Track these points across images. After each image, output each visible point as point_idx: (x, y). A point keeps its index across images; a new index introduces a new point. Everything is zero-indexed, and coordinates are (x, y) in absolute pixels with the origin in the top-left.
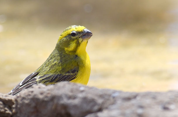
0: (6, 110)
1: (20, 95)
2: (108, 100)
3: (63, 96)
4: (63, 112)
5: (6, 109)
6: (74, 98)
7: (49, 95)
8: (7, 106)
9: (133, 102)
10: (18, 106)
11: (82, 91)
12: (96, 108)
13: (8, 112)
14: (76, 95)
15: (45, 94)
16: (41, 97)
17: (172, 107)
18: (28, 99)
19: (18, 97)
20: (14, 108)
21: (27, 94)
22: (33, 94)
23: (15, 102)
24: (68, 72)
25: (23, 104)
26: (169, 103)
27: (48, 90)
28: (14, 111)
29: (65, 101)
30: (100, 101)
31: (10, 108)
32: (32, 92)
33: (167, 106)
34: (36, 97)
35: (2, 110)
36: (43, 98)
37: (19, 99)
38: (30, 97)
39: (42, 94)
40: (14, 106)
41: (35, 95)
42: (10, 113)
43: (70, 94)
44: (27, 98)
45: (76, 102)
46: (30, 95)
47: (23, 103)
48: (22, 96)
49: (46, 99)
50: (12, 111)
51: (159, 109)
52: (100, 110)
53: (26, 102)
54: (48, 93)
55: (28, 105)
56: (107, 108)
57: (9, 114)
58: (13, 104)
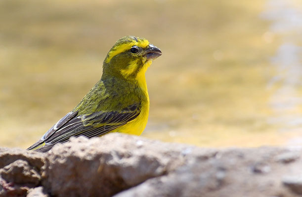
0: (33, 174)
1: (52, 153)
2: (176, 159)
3: (113, 154)
4: (113, 176)
5: (33, 171)
6: (129, 156)
7: (93, 153)
8: (34, 168)
9: (212, 161)
10: (50, 168)
11: (140, 147)
12: (159, 170)
13: (36, 175)
14: (130, 153)
15: (87, 151)
16: (81, 155)
17: (266, 169)
18: (64, 158)
19: (49, 155)
20: (43, 170)
21: (61, 151)
22: (70, 151)
23: (45, 162)
24: (126, 109)
25: (57, 165)
26: (262, 164)
27: (92, 145)
28: (43, 174)
29: (115, 160)
30: (164, 161)
31: (39, 171)
32: (69, 148)
33: (259, 168)
34: (75, 155)
35: (27, 173)
36: (85, 156)
37: (51, 158)
38: (66, 155)
39: (83, 150)
40: (43, 167)
41: (73, 152)
42: (39, 177)
43: (123, 151)
44: (62, 156)
45: (131, 162)
46: (66, 152)
47: (57, 163)
48: (56, 153)
49: (89, 158)
50: (41, 174)
51: (248, 171)
52: (165, 173)
53: (61, 161)
54: (92, 150)
55: (63, 166)
56: (174, 171)
57: (36, 178)
58: (43, 164)
